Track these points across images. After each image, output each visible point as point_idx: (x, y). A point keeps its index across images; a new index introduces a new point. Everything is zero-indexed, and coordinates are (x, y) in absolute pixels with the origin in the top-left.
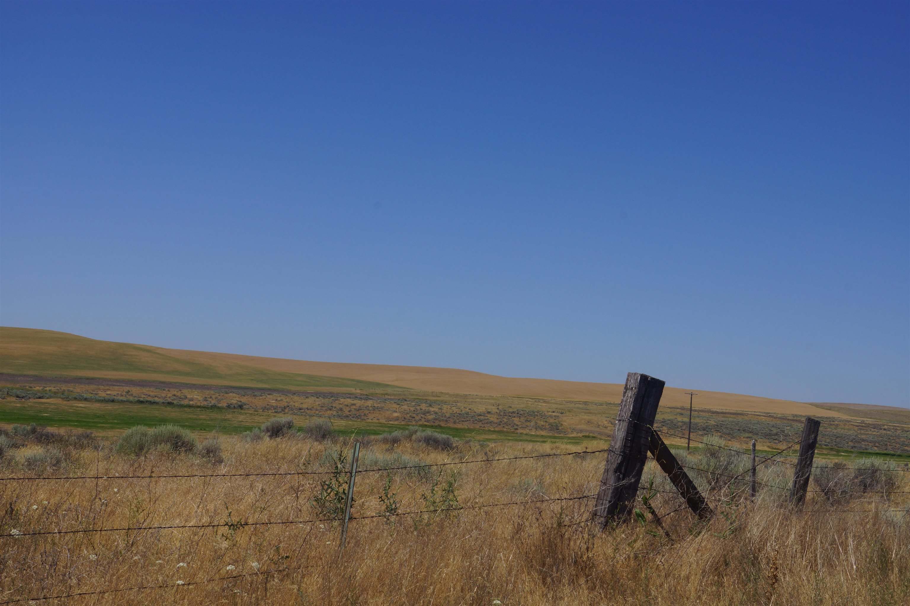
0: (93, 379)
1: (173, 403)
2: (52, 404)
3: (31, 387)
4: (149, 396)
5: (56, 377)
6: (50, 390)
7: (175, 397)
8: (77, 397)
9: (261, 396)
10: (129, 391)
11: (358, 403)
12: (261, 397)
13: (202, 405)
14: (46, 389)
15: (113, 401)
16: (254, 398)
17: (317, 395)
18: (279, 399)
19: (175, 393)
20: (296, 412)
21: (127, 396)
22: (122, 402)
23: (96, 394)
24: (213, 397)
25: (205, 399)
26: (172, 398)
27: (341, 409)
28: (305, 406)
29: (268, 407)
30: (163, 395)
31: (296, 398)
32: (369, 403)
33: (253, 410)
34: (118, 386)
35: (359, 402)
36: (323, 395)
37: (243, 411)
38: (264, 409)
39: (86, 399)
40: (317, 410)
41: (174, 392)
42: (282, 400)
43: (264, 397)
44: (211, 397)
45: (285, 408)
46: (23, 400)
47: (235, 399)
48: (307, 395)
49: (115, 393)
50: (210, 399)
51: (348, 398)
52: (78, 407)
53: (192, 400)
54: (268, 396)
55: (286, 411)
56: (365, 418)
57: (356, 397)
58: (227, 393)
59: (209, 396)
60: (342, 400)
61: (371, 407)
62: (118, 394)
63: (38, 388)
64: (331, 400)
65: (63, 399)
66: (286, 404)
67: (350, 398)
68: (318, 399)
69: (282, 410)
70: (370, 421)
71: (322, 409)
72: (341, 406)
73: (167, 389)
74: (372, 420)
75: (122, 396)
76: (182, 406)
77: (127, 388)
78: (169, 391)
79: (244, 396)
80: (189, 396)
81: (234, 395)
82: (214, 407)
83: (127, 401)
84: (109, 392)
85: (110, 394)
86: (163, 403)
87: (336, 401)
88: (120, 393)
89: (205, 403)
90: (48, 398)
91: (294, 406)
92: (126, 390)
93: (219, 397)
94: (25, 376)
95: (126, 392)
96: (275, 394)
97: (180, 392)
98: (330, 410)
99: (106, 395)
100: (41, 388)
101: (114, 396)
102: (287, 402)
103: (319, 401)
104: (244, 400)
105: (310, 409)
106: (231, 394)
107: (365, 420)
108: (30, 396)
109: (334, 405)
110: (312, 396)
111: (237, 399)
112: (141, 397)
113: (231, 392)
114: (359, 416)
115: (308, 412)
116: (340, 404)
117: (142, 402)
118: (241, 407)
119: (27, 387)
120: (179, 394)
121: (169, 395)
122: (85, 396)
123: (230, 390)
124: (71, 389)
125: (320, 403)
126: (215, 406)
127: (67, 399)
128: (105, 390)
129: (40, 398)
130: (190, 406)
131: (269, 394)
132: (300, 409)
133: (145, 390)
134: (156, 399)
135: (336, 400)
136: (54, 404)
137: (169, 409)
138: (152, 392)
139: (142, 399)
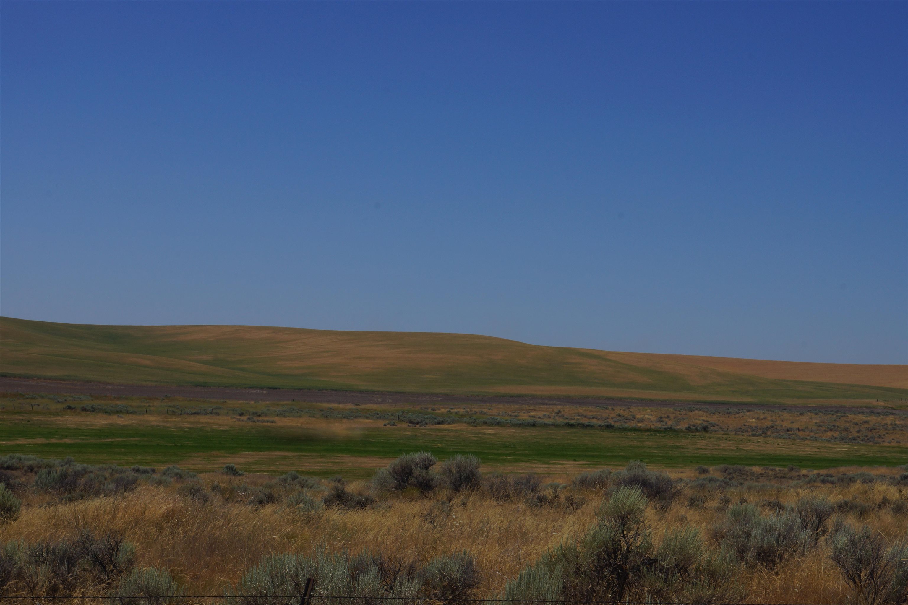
0: (519, 396)
1: (614, 426)
2: (452, 430)
3: (434, 410)
4: (585, 417)
5: (471, 396)
6: (456, 413)
7: (619, 418)
8: (488, 421)
9: (738, 413)
10: (560, 412)
11: (873, 419)
12: (737, 415)
13: (653, 427)
14: (452, 411)
15: (534, 425)
16: (727, 415)
17: (816, 410)
18: (762, 417)
19: (621, 412)
20: (782, 434)
21: (556, 418)
22: (546, 426)
23: (516, 416)
24: (672, 416)
25: (660, 420)
26: (615, 419)
27: (846, 430)
28: (795, 426)
29: (744, 428)
30: (605, 415)
31: (786, 415)
32: (889, 420)
33: (723, 433)
34: (546, 404)
35: (875, 418)
36: (826, 410)
37: (707, 435)
38: (739, 431)
39: (499, 424)
40: (812, 431)
41: (620, 410)
42: (765, 418)
43: (741, 415)
44: (668, 417)
45: (767, 429)
46: (417, 426)
47: (700, 418)
48: (802, 410)
49: (541, 414)
50: (666, 420)
51: (859, 413)
52: (485, 434)
53: (641, 421)
54: (748, 414)
55: (769, 433)
56: (880, 440)
57: (872, 412)
58: (691, 410)
59: (666, 416)
60: (851, 416)
61: (891, 425)
62: (545, 415)
63: (443, 410)
64: (835, 416)
65: (469, 423)
66: (770, 424)
67: (863, 413)
68: (816, 416)
69: (763, 433)
70: (886, 444)
71: (820, 430)
72: (847, 425)
73: (610, 408)
74: (889, 443)
75: (550, 417)
76: (625, 430)
77: (557, 408)
78: (613, 409)
79: (714, 414)
80: (638, 416)
81: (701, 412)
82: (669, 430)
83: (552, 425)
84: (533, 414)
85: (533, 416)
86: (600, 426)
87: (842, 419)
88: (547, 414)
89: (659, 425)
90: (449, 423)
91: (781, 426)
92: (557, 411)
93: (680, 416)
94: (433, 395)
95: (556, 413)
96: (756, 411)
97: (628, 411)
98: (831, 430)
99: (528, 417)
100: (447, 410)
101: (539, 418)
102: (772, 421)
103: (816, 419)
104: (713, 419)
105: (802, 430)
106: (697, 412)
107: (879, 443)
108: (427, 421)
109: (838, 424)
110: (809, 411)
111: (704, 418)
112: (574, 419)
113: (697, 409)
114: (871, 438)
115: (800, 434)
116: (846, 422)
117: (572, 426)
118: (705, 429)
119: (430, 410)
120: (626, 414)
121: (612, 416)
122: (499, 419)
123: (696, 407)
124: (485, 411)
125: (818, 421)
126: (671, 428)
127: (474, 423)
128: (529, 411)
129: (439, 423)
130: (636, 430)
131: (749, 411)
132: (788, 431)
133: (581, 410)
134: (594, 422)
135: (842, 416)
136: (456, 431)
137: (606, 434)
138: (591, 411)
139: (572, 422)
